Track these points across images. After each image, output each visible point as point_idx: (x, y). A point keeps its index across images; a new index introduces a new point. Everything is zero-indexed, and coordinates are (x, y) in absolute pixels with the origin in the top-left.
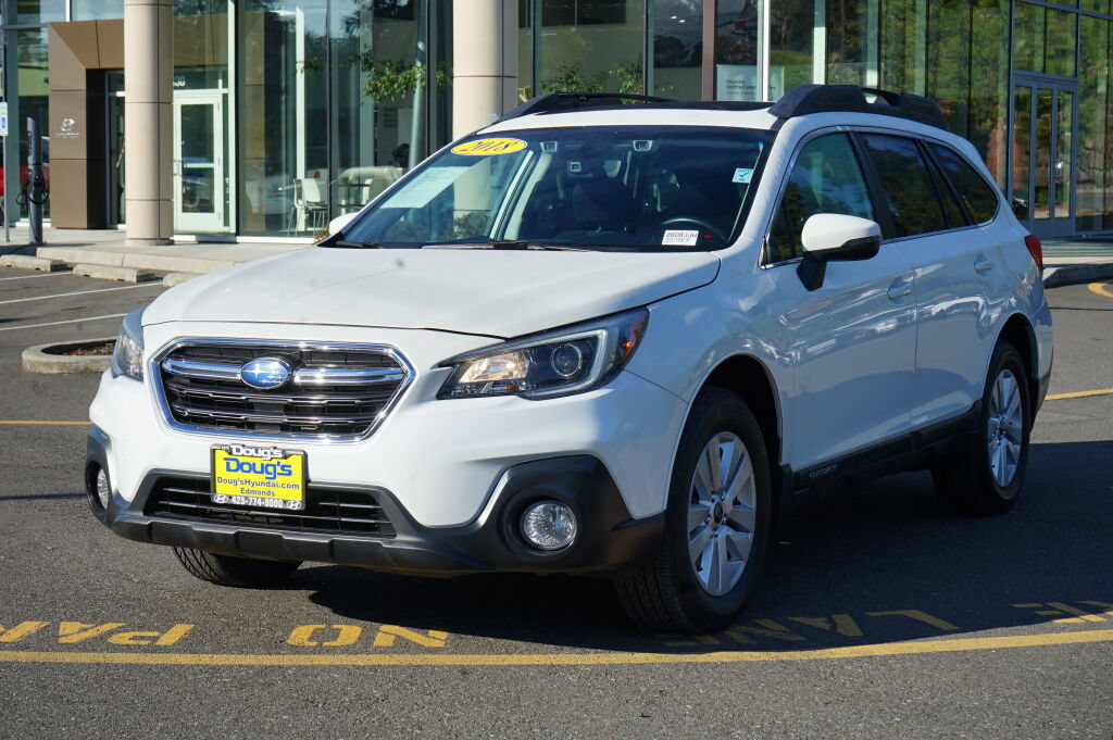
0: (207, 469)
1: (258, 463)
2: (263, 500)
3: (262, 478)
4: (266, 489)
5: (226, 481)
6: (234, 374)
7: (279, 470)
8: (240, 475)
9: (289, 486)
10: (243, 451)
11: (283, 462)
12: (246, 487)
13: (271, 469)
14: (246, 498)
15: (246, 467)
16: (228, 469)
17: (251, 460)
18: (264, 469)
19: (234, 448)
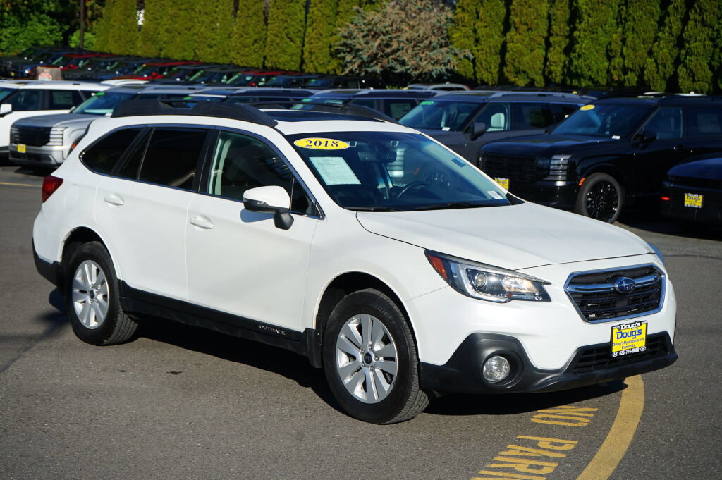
0: (608, 340)
1: (630, 331)
2: (632, 349)
3: (630, 339)
4: (631, 344)
5: (617, 344)
6: (610, 288)
7: (637, 333)
8: (623, 340)
9: (640, 340)
10: (625, 327)
11: (639, 328)
12: (624, 345)
13: (634, 333)
14: (625, 351)
15: (625, 335)
16: (618, 338)
17: (626, 331)
18: (632, 333)
19: (622, 326)
